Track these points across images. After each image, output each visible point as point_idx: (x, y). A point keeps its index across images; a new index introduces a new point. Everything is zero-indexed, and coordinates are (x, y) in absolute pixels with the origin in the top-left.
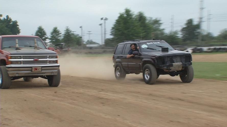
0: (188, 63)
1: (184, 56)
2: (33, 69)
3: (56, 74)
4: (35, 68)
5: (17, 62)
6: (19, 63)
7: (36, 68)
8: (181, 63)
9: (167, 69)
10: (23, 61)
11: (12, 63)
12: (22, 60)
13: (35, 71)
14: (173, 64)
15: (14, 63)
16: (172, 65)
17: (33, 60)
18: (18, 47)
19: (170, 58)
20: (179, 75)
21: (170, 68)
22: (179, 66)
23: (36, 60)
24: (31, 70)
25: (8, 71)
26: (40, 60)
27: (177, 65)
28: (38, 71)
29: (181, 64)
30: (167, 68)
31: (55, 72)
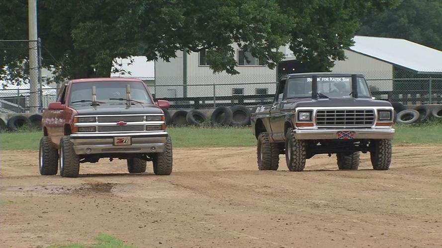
2: (116, 141)
3: (161, 151)
4: (118, 139)
5: (88, 129)
6: (92, 130)
7: (121, 139)
10: (99, 126)
11: (80, 129)
12: (97, 123)
13: (119, 144)
15: (83, 131)
17: (116, 123)
18: (96, 101)
23: (122, 125)
24: (113, 143)
25: (73, 144)
26: (128, 123)
28: (124, 144)
31: (160, 147)
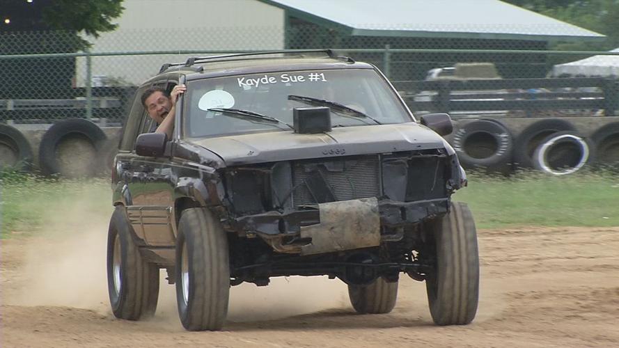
0: (420, 205)
1: (403, 159)
8: (371, 203)
9: (286, 240)
14: (325, 207)
16: (314, 217)
19: (308, 170)
20: (425, 281)
21: (304, 235)
22: (359, 222)
27: (347, 216)
29: (373, 211)
30: (282, 229)
